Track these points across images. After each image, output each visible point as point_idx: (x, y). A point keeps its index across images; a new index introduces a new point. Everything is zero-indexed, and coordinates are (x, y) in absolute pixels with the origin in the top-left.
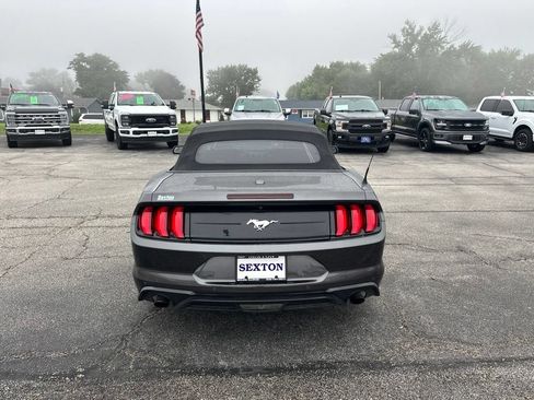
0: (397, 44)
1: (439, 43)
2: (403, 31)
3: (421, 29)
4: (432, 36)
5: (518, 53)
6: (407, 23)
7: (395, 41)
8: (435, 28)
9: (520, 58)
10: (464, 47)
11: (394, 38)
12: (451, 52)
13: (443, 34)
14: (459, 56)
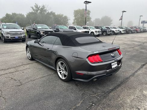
0: (34, 10)
1: (45, 11)
2: (35, 6)
3: (40, 6)
4: (43, 9)
5: (63, 15)
6: (36, 4)
7: (33, 9)
8: (44, 6)
9: (63, 16)
10: (51, 12)
11: (32, 8)
12: (48, 13)
13: (46, 9)
14: (50, 15)
